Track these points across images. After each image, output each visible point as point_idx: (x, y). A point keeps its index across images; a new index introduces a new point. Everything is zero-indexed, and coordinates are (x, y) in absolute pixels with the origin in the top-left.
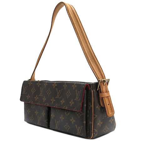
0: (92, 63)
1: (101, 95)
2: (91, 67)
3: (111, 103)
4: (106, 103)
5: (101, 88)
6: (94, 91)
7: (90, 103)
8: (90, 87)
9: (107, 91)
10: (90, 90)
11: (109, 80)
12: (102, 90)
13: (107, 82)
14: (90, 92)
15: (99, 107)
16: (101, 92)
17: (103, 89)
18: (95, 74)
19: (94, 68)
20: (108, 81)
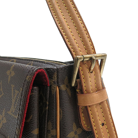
0: (59, 11)
1: (82, 101)
2: (58, 22)
3: (109, 121)
4: (96, 121)
5: (83, 81)
6: (63, 87)
7: (50, 123)
8: (51, 77)
9: (100, 88)
10: (50, 86)
11: (105, 56)
12: (84, 85)
13: (99, 61)
14: (50, 91)
15: (76, 133)
16: (82, 92)
17: (89, 82)
18: (67, 40)
19: (65, 24)
20: (102, 60)
